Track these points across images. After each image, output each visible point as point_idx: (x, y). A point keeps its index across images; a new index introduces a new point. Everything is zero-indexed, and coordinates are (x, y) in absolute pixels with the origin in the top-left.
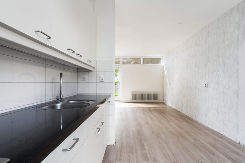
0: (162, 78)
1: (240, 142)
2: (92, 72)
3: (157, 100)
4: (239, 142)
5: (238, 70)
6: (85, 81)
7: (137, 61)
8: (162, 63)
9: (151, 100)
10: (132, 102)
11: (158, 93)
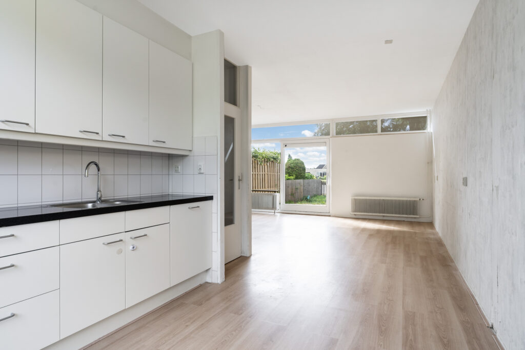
0: (428, 163)
1: (494, 325)
2: (188, 157)
3: (414, 216)
4: (492, 325)
5: (492, 139)
6: (178, 172)
7: (365, 127)
8: (430, 127)
9: (399, 215)
10: (354, 217)
11: (418, 199)
